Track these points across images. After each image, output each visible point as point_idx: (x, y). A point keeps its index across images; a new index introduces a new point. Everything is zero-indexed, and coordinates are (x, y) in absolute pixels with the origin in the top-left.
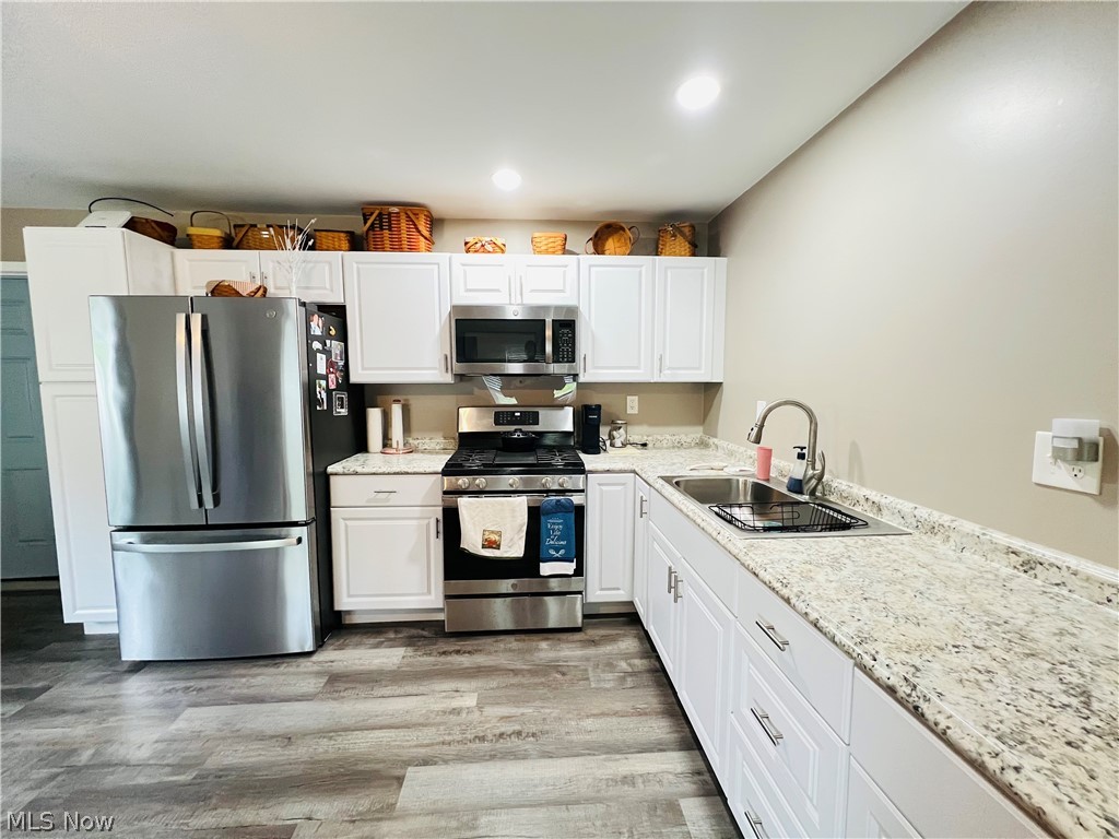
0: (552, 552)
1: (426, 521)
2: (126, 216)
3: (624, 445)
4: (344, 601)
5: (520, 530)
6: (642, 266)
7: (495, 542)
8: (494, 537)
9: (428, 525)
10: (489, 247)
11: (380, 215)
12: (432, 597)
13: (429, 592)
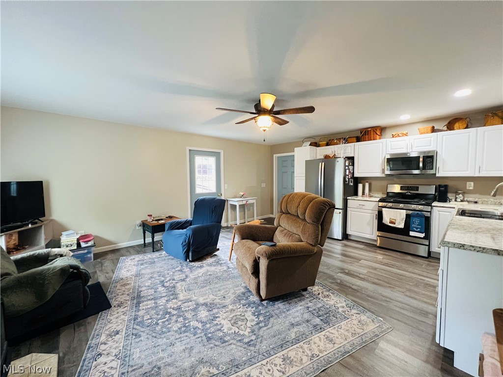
0: (415, 229)
1: (373, 215)
2: (309, 143)
3: (462, 201)
4: (349, 232)
5: (403, 220)
6: (470, 132)
7: (393, 222)
8: (393, 221)
9: (373, 216)
10: (400, 135)
11: (365, 131)
12: (374, 236)
13: (373, 234)
